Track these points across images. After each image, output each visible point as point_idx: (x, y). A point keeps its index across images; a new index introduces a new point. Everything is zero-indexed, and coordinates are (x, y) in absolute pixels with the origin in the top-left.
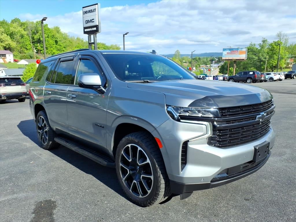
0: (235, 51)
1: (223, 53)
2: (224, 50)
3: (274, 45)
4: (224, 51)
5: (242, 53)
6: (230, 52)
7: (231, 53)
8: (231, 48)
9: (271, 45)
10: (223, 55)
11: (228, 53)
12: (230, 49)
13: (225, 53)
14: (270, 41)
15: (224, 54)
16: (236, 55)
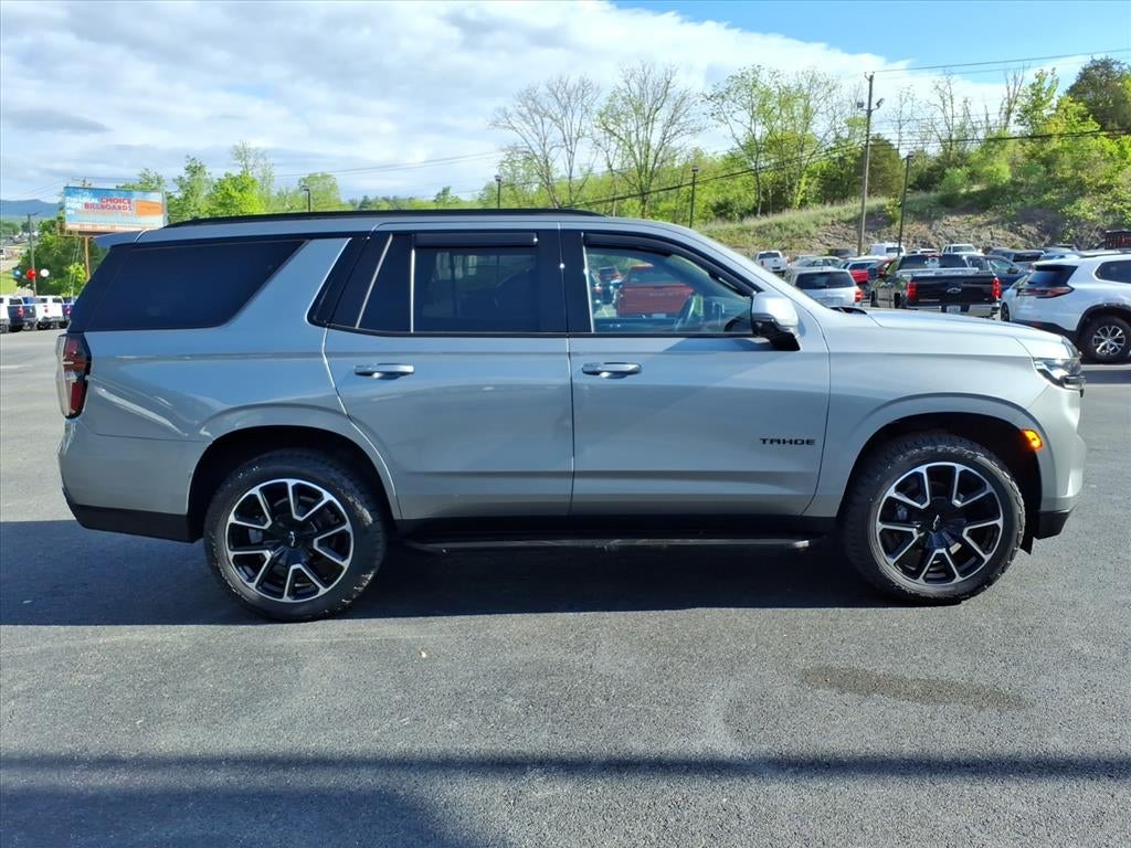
0: (120, 201)
1: (68, 205)
2: (70, 191)
3: (227, 185)
4: (68, 198)
5: (148, 209)
6: (95, 201)
7: (103, 207)
8: (86, 186)
9: (220, 186)
10: (69, 212)
11: (87, 206)
12: (96, 192)
13: (75, 204)
14: (215, 172)
15: (70, 208)
16: (123, 215)
